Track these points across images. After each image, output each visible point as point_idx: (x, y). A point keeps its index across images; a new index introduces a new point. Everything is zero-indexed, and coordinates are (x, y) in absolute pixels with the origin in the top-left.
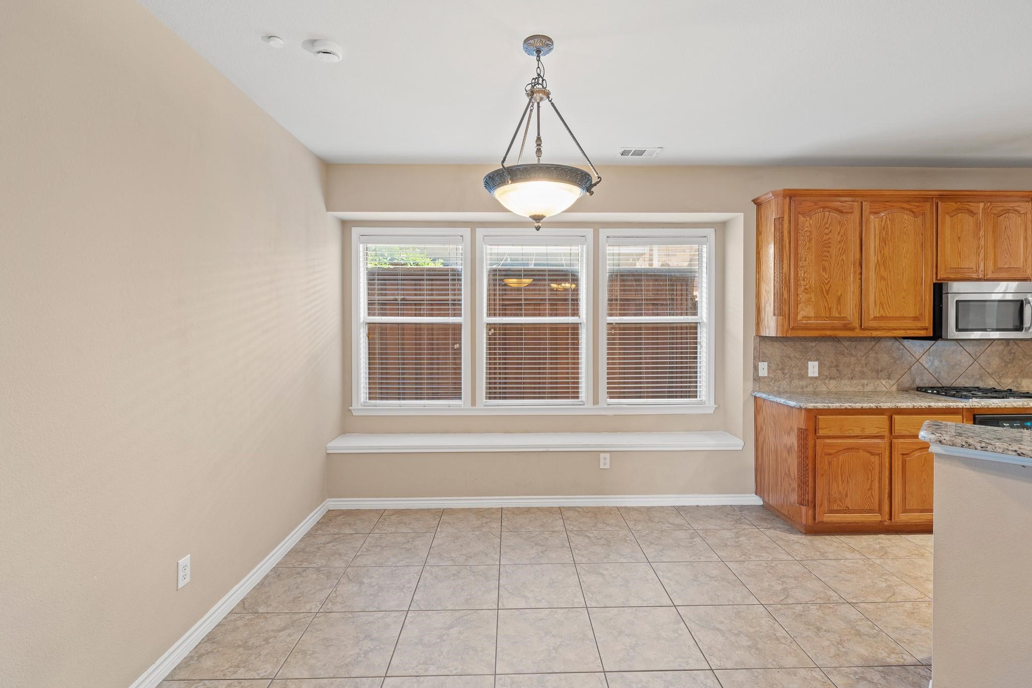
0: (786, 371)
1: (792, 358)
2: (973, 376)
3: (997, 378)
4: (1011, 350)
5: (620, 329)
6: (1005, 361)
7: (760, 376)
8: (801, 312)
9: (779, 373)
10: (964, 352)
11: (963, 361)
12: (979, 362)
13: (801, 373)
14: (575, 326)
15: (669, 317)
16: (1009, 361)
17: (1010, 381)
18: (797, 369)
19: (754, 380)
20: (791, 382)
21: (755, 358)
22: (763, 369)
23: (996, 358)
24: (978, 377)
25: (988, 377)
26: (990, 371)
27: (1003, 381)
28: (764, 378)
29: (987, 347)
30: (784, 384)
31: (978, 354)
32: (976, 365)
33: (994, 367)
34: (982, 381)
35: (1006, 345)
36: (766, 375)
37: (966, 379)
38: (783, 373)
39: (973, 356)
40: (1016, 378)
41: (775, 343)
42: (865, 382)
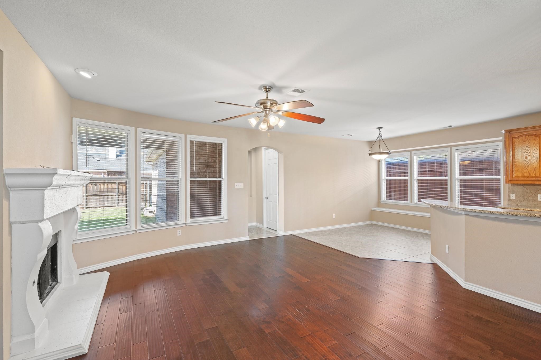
0: (526, 198)
1: (529, 192)
5: (463, 181)
7: (511, 199)
8: (515, 175)
9: (522, 199)
13: (534, 199)
14: (447, 180)
15: (473, 177)
18: (532, 197)
19: (508, 200)
20: (528, 202)
21: (508, 192)
22: (513, 196)
28: (513, 200)
30: (525, 203)
36: (514, 198)
38: (524, 198)
41: (519, 186)
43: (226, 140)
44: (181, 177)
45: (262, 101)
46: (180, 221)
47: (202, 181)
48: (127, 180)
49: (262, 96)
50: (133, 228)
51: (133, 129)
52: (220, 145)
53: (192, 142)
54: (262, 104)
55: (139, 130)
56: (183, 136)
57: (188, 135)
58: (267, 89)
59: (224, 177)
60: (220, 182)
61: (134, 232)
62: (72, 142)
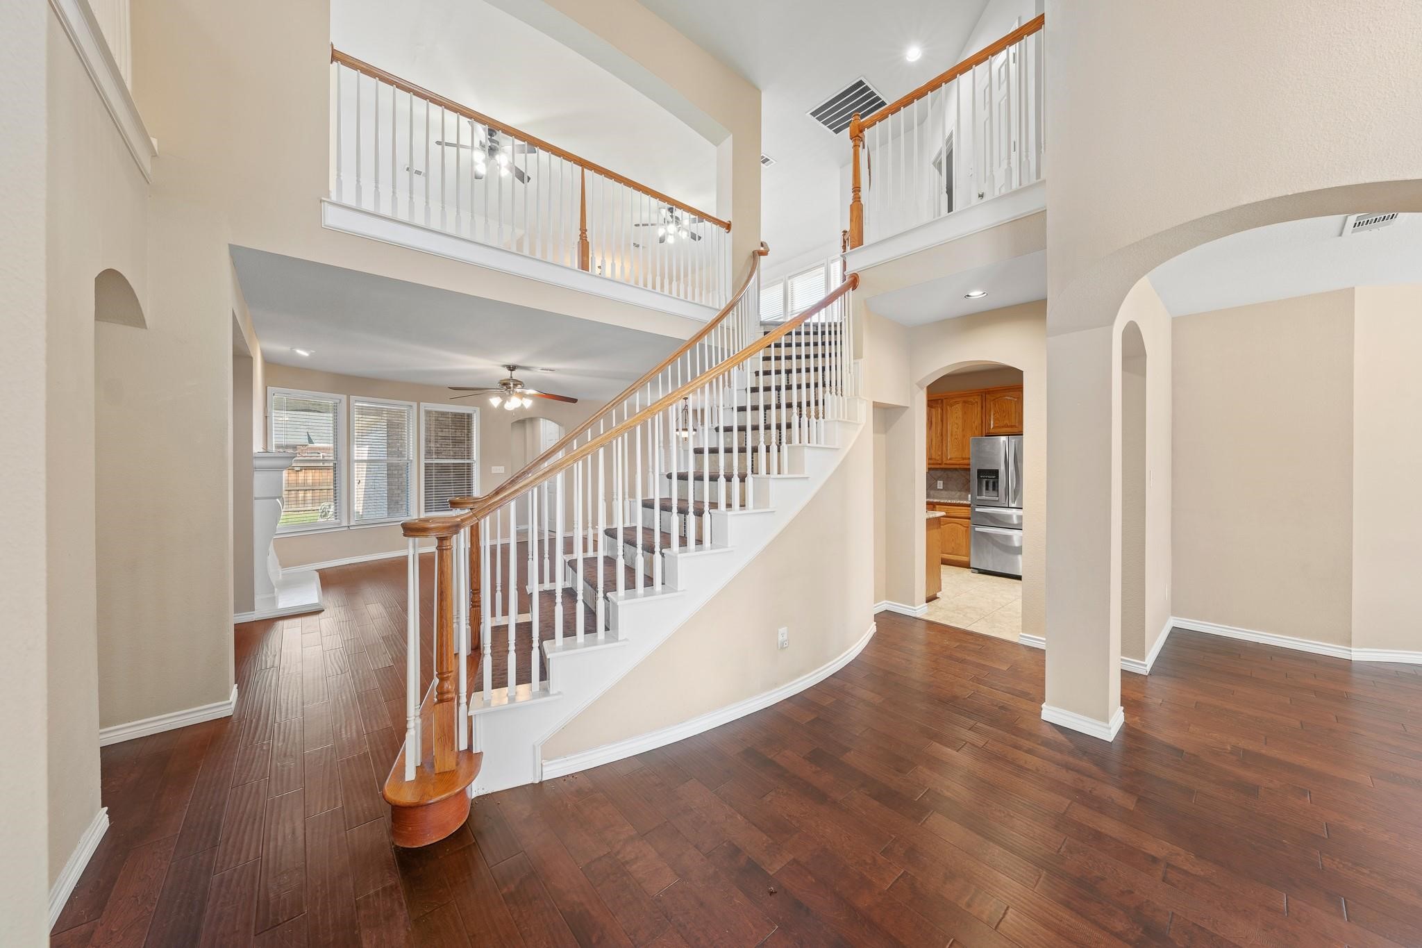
43: (478, 409)
44: (411, 459)
45: (505, 382)
46: (410, 516)
47: (445, 464)
48: (335, 462)
49: (506, 374)
50: (345, 523)
51: (344, 397)
52: (469, 416)
53: (428, 413)
54: (504, 384)
55: (352, 398)
56: (415, 405)
57: (421, 403)
58: (512, 368)
59: (475, 459)
60: (469, 465)
61: (346, 529)
62: (266, 417)
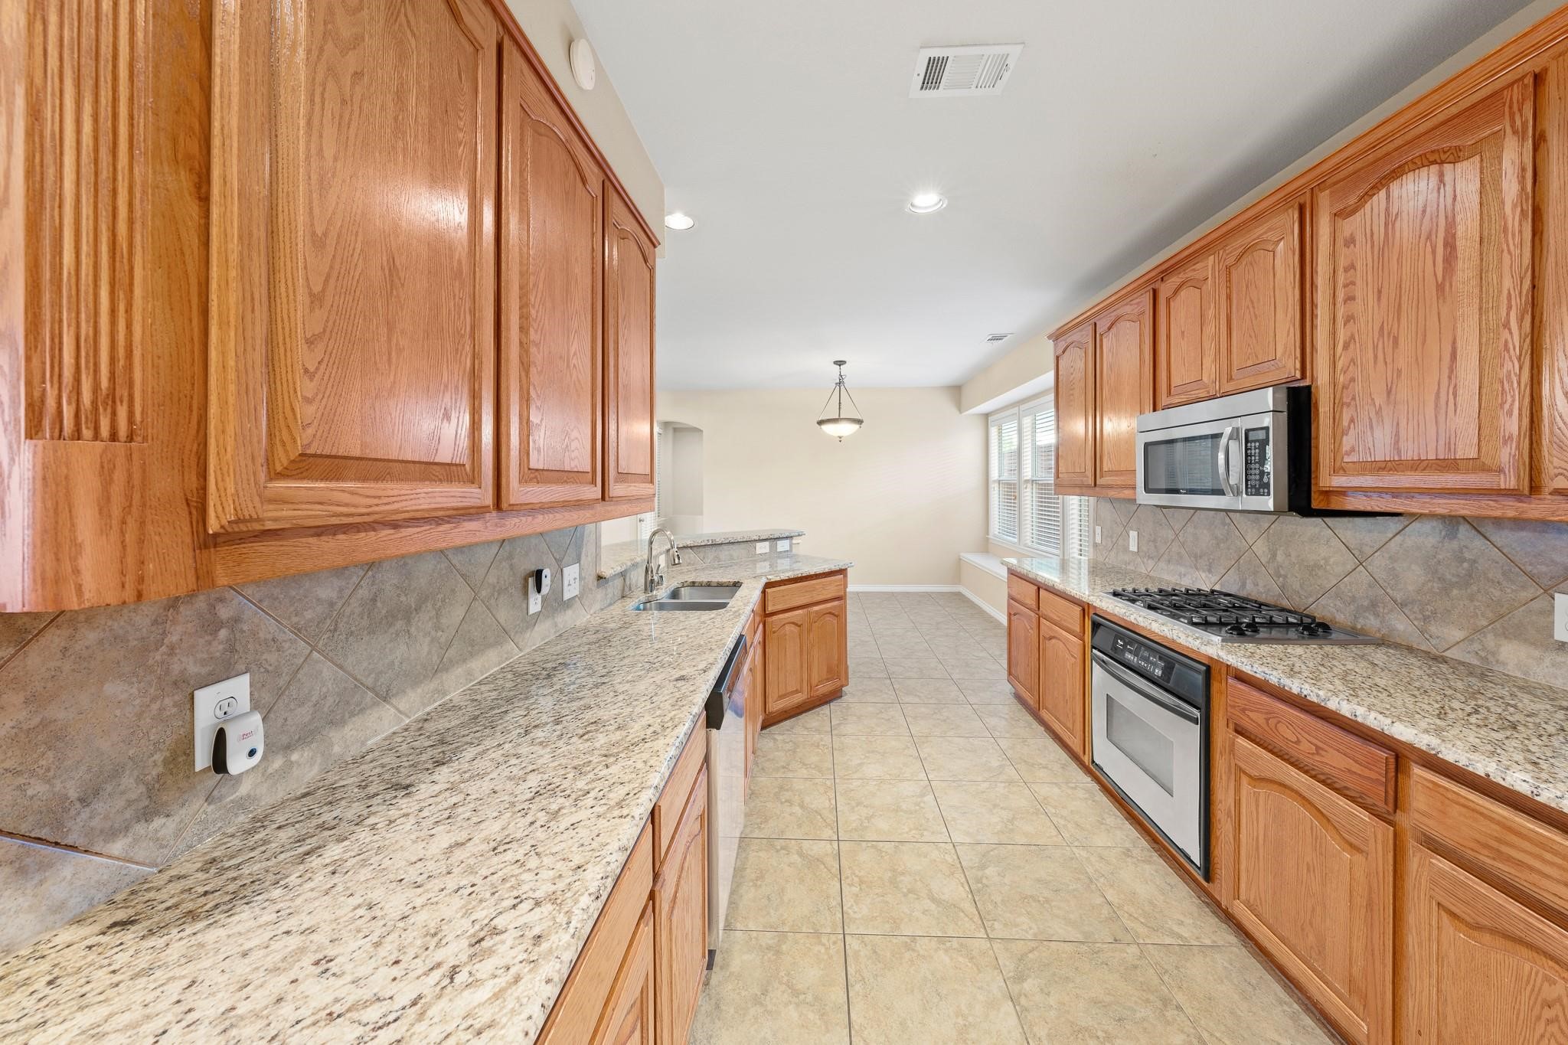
0: (1115, 540)
1: (1119, 524)
2: (1354, 599)
3: (1416, 619)
4: (1461, 551)
6: (1441, 579)
7: (1096, 541)
9: (1110, 543)
10: (1335, 542)
11: (1332, 560)
12: (1370, 568)
13: (1124, 545)
16: (1454, 580)
17: (1458, 634)
18: (1122, 538)
19: (1094, 545)
20: (1117, 554)
21: (1094, 521)
22: (1098, 535)
23: (1413, 567)
24: (1366, 604)
25: (1392, 611)
26: (1399, 597)
27: (1433, 629)
28: (1099, 544)
29: (1391, 535)
31: (1368, 551)
32: (1362, 574)
33: (1410, 588)
34: (1376, 615)
35: (1446, 535)
36: (1099, 541)
37: (1338, 603)
38: (1112, 541)
39: (1356, 553)
40: (1479, 630)
42: (1183, 570)
